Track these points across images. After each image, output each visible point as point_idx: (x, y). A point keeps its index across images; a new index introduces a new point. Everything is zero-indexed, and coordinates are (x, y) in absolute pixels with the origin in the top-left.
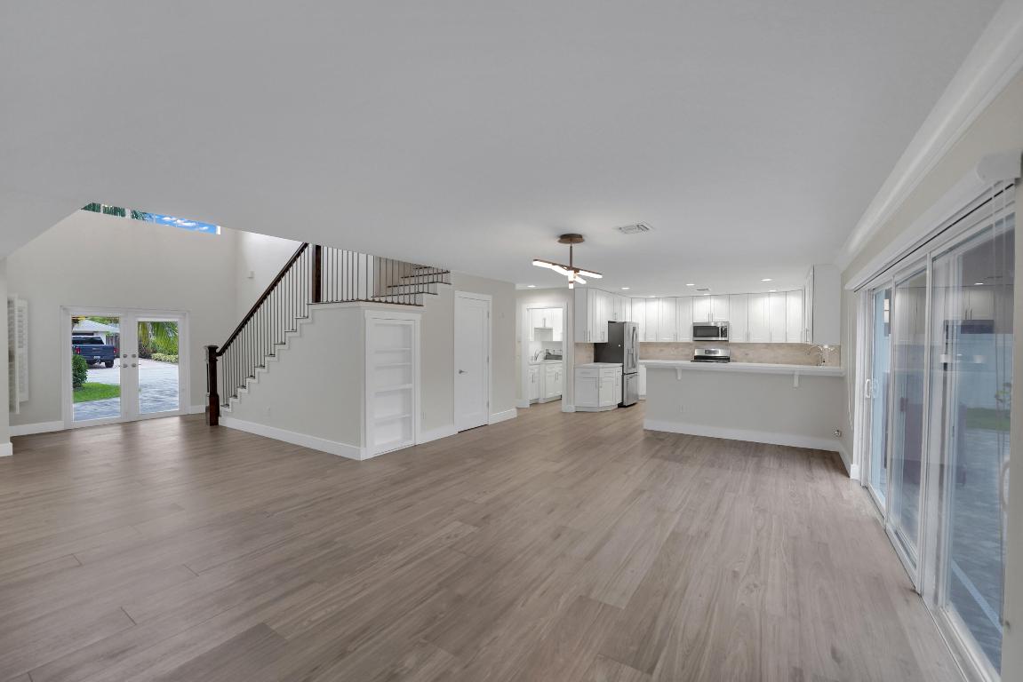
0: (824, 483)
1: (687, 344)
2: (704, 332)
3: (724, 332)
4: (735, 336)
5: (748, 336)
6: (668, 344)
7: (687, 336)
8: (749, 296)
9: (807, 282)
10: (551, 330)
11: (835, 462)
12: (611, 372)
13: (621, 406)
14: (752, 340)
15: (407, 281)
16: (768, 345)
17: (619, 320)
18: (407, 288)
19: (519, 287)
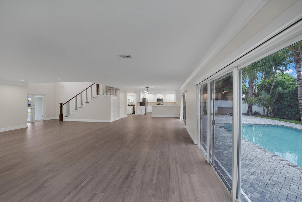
0: (177, 120)
1: (156, 102)
2: (158, 100)
3: (162, 100)
4: (164, 101)
5: (166, 101)
6: (152, 102)
7: (156, 101)
8: (166, 94)
9: (175, 92)
10: (130, 100)
11: (179, 118)
12: (143, 107)
13: (145, 114)
14: (167, 102)
15: (109, 90)
16: (169, 102)
17: (144, 98)
18: (108, 92)
19: (128, 91)
